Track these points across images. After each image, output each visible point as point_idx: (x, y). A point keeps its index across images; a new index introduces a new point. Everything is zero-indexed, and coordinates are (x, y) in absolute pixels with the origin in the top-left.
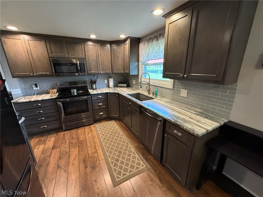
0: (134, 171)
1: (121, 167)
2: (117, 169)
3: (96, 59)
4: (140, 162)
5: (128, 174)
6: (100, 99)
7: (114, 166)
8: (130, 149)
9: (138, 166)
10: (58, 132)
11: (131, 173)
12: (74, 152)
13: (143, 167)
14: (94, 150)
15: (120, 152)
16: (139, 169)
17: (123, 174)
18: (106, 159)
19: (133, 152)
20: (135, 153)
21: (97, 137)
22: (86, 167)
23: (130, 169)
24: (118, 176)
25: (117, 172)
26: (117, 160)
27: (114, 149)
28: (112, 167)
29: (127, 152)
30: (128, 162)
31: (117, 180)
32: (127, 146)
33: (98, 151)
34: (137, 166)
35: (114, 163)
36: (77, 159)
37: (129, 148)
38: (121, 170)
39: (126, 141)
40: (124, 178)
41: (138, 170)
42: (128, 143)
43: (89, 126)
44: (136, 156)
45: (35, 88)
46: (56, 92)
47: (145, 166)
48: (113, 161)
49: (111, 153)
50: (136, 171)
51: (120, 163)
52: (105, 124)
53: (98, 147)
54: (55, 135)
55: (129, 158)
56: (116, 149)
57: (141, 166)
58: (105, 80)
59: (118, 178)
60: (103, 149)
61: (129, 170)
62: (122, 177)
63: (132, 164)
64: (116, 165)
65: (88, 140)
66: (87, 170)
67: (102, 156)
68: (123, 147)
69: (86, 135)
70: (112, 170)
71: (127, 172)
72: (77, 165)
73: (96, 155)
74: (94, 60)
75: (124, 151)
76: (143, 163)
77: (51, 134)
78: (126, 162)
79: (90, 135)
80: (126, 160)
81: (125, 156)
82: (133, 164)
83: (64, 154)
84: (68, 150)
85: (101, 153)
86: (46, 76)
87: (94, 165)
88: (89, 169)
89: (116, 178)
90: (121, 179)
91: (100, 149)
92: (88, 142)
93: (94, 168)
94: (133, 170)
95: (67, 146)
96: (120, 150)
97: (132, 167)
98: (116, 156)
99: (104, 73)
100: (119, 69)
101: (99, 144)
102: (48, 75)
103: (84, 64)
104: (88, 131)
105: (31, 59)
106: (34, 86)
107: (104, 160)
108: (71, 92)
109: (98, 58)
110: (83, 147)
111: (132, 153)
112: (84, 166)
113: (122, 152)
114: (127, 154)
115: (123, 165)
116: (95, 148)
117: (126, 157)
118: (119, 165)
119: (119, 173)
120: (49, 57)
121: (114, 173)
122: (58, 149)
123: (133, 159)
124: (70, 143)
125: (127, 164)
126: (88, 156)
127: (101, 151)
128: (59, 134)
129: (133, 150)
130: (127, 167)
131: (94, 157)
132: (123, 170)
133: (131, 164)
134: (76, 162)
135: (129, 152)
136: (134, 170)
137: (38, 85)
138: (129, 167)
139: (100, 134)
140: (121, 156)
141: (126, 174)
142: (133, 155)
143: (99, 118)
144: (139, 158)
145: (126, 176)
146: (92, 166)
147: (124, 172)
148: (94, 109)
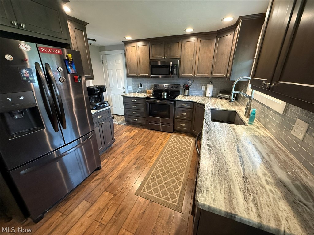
0: (161, 198)
1: (154, 185)
2: (150, 183)
3: (192, 59)
4: (177, 196)
5: (154, 196)
6: (184, 107)
7: (151, 179)
8: (180, 177)
9: (170, 198)
10: (143, 128)
11: (156, 197)
12: (139, 148)
13: (174, 203)
14: (151, 155)
15: (168, 172)
16: (168, 201)
17: (151, 191)
18: (152, 169)
19: (181, 182)
20: (182, 184)
21: (164, 145)
22: (134, 164)
23: (160, 194)
24: (146, 189)
25: (148, 185)
26: (158, 177)
27: (166, 165)
28: (149, 179)
29: (174, 177)
30: (165, 186)
31: (142, 191)
32: (180, 172)
33: (153, 159)
34: (169, 196)
35: (153, 177)
36: (136, 154)
37: (181, 174)
38: (152, 187)
39: (186, 166)
40: (148, 195)
41: (166, 201)
42: (185, 169)
43: (168, 133)
44: (179, 188)
45: (140, 87)
46: (151, 93)
47: (176, 204)
48: (155, 174)
49: (161, 166)
50: (164, 200)
51: (157, 181)
52: (182, 137)
53: (156, 155)
54: (140, 129)
55: (170, 183)
56: (168, 166)
57: (173, 201)
58: (203, 86)
59: (144, 190)
60: (158, 159)
61: (158, 193)
62: (148, 193)
63: (167, 190)
64: (153, 179)
65: (155, 144)
66: (133, 167)
67: (152, 164)
68: (176, 169)
69: (158, 140)
70: (147, 181)
71: (155, 193)
72: (132, 158)
73: (149, 160)
74: (189, 60)
75: (173, 173)
76: (178, 200)
77: (138, 127)
78: (164, 184)
79: (160, 141)
80: (166, 183)
81: (168, 178)
82: (167, 192)
83: (133, 146)
84: (137, 144)
85: (154, 161)
86: (146, 77)
87: (140, 166)
88: (134, 167)
89: (143, 189)
90: (145, 193)
91: (156, 158)
92: (154, 146)
93: (138, 168)
94: (161, 196)
95: (139, 141)
96: (170, 170)
97: (164, 193)
98: (161, 172)
99: (199, 76)
100: (220, 72)
101: (159, 153)
102: (147, 76)
103: (177, 65)
104: (162, 137)
105: (138, 62)
106: (139, 85)
107: (150, 168)
108: (161, 94)
109: (195, 58)
110: (146, 148)
111: (178, 182)
112: (134, 163)
113: (170, 173)
114: (173, 178)
115: (159, 185)
116: (153, 155)
117: (169, 180)
118: (155, 182)
119: (149, 188)
120: (150, 60)
121: (145, 185)
122: (133, 140)
123: (172, 187)
124: (143, 140)
125: (162, 187)
126: (143, 157)
127: (155, 159)
128: (143, 129)
129: (182, 180)
130: (159, 189)
131: (145, 161)
132: (154, 188)
133: (165, 190)
134: (133, 156)
135: (176, 178)
136: (163, 198)
137: (142, 85)
138: (161, 190)
139: (168, 145)
140: (166, 176)
141: (152, 194)
142: (178, 184)
143: (180, 129)
144: (180, 191)
145: (151, 195)
146: (139, 166)
147: (153, 190)
148: (176, 117)
